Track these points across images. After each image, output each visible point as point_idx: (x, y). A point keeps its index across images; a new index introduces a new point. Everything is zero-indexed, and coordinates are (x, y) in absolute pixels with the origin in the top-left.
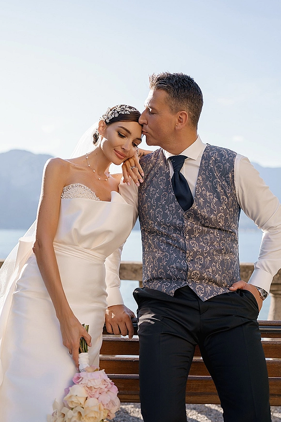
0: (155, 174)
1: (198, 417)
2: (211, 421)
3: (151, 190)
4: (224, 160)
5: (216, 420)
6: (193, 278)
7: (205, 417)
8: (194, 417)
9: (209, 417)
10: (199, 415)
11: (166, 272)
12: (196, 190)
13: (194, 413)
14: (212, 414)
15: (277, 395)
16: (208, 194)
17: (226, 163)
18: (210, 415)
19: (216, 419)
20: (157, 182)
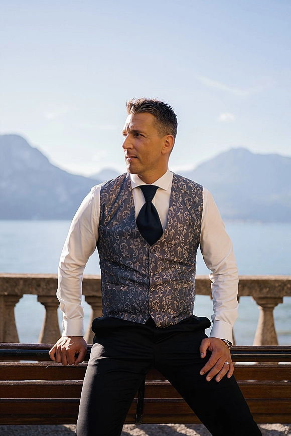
0: (120, 207)
1: (187, 432)
2: (199, 435)
3: (114, 223)
4: (194, 194)
5: (205, 435)
6: (154, 307)
7: (194, 432)
8: (183, 432)
9: (198, 431)
10: (188, 429)
11: (132, 304)
12: (167, 221)
13: (183, 428)
14: (201, 429)
15: (265, 414)
16: (179, 225)
17: (195, 197)
18: (199, 430)
19: (204, 433)
20: (121, 215)
